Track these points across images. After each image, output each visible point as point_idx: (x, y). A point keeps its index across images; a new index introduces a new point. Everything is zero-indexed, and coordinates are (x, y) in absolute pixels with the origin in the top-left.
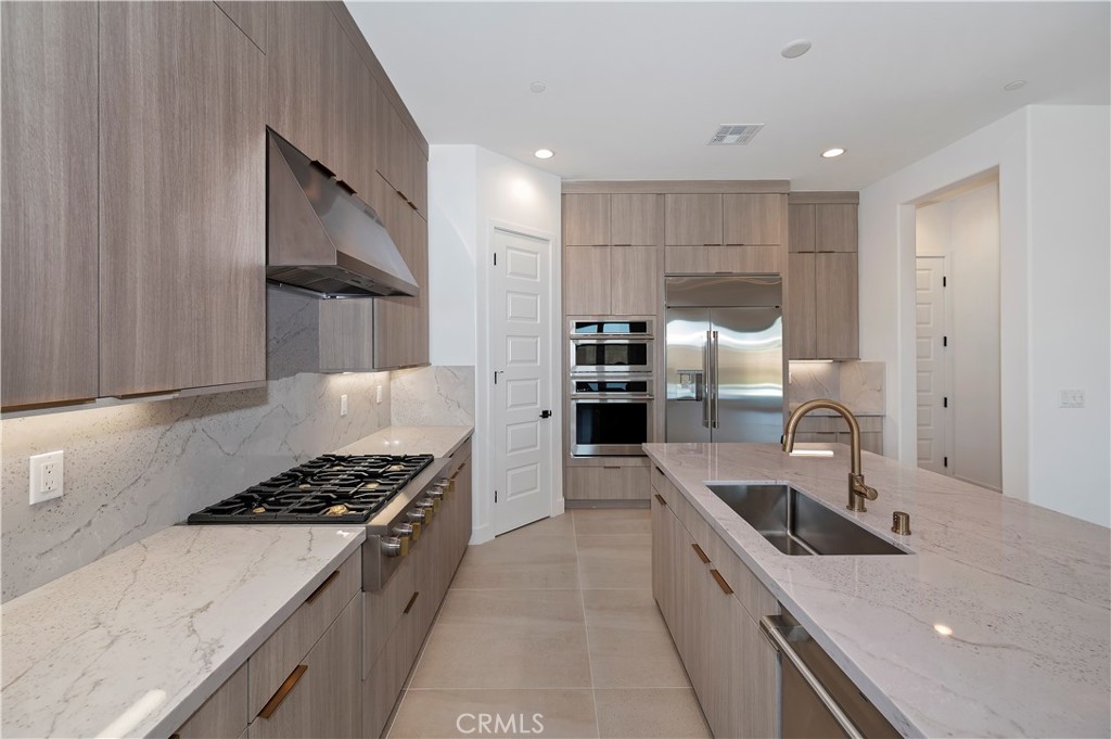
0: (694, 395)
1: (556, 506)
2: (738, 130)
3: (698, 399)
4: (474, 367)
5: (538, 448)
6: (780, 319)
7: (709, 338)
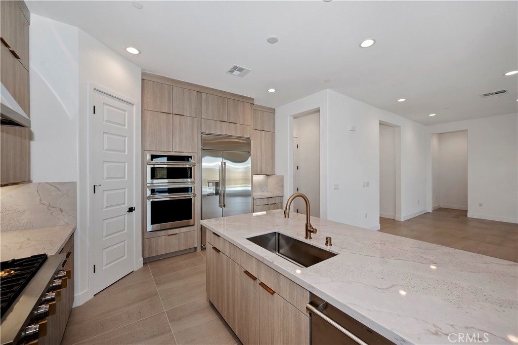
0: (214, 192)
1: (137, 263)
2: (241, 70)
3: (217, 193)
4: (76, 182)
5: (126, 231)
6: (250, 158)
7: (222, 165)
